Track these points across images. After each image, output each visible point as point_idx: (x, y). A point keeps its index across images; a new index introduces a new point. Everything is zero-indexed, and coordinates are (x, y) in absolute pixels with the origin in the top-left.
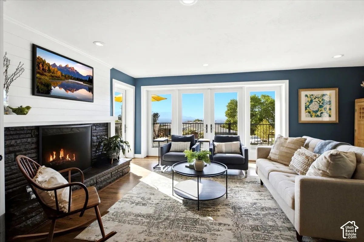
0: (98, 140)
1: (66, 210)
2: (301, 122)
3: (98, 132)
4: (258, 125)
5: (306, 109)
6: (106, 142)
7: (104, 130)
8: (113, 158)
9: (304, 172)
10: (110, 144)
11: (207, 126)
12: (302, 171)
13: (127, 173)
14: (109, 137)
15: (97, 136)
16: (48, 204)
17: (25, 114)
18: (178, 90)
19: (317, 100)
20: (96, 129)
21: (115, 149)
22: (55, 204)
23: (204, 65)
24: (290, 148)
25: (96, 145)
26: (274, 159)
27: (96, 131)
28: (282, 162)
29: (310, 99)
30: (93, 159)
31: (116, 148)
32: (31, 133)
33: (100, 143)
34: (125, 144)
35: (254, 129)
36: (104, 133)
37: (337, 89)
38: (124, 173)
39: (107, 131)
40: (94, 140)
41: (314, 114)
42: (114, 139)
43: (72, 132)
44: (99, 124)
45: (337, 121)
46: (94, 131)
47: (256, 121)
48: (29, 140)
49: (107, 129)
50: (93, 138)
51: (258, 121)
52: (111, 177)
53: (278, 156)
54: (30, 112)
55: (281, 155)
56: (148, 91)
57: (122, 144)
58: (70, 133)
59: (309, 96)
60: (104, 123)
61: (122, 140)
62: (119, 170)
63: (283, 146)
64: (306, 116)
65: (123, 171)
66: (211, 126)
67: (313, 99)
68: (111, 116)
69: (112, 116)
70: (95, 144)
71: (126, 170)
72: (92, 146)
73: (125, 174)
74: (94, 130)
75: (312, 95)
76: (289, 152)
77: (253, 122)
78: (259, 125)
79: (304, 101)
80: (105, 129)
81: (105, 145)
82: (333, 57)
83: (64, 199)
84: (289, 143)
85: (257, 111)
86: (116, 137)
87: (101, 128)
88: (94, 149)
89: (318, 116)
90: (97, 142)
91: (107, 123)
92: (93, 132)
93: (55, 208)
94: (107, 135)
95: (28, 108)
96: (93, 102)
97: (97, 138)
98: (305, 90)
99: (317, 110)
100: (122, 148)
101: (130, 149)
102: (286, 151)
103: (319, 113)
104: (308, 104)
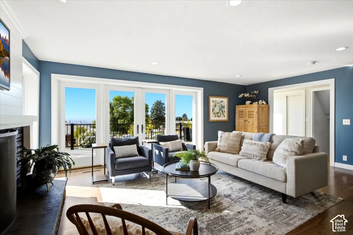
2: (210, 121)
4: (130, 124)
5: (213, 111)
7: (20, 139)
8: (49, 181)
9: (262, 156)
11: (138, 126)
12: (261, 155)
18: (106, 85)
19: (218, 104)
23: (154, 63)
24: (234, 140)
26: (223, 150)
28: (230, 152)
29: (215, 104)
35: (127, 128)
36: (20, 143)
37: (228, 98)
39: (23, 140)
41: (217, 115)
45: (228, 120)
47: (128, 120)
49: (23, 137)
51: (130, 121)
53: (227, 148)
55: (229, 147)
56: (59, 82)
59: (214, 102)
63: (229, 140)
64: (213, 117)
66: (142, 126)
67: (216, 104)
75: (216, 101)
76: (234, 143)
77: (126, 122)
78: (132, 124)
79: (212, 105)
80: (21, 137)
82: (235, 76)
84: (232, 136)
85: (128, 112)
89: (218, 116)
91: (23, 127)
94: (22, 146)
98: (212, 96)
99: (218, 112)
102: (232, 143)
103: (219, 114)
104: (214, 107)
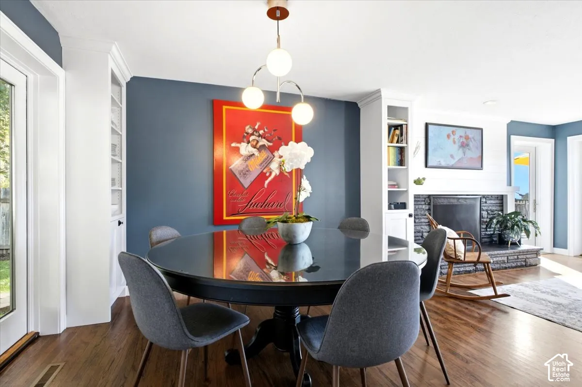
0: (489, 216)
1: (462, 258)
3: (489, 206)
6: (500, 219)
7: (498, 205)
8: (511, 240)
10: (505, 221)
13: (534, 266)
14: (504, 213)
15: (487, 211)
16: (448, 252)
17: (422, 184)
20: (486, 202)
21: (512, 228)
22: (454, 252)
25: (487, 222)
27: (486, 205)
30: (483, 238)
31: (515, 227)
32: (424, 201)
33: (491, 219)
34: (530, 224)
36: (499, 208)
38: (529, 263)
39: (503, 206)
40: (483, 215)
42: (513, 216)
43: (459, 203)
44: (490, 197)
46: (484, 205)
48: (424, 206)
49: (502, 203)
50: (482, 212)
52: (508, 262)
54: (425, 182)
57: (525, 223)
58: (456, 203)
60: (498, 195)
61: (525, 218)
62: (520, 257)
65: (527, 260)
68: (508, 185)
69: (510, 185)
70: (485, 220)
71: (531, 261)
72: (481, 223)
73: (531, 265)
74: (483, 203)
80: (499, 203)
81: (498, 222)
83: (461, 250)
86: (516, 213)
87: (493, 202)
88: (484, 226)
90: (487, 218)
91: (502, 196)
92: (482, 205)
93: (454, 257)
94: (502, 211)
95: (424, 179)
96: (482, 169)
97: (488, 213)
100: (524, 228)
101: (540, 233)
